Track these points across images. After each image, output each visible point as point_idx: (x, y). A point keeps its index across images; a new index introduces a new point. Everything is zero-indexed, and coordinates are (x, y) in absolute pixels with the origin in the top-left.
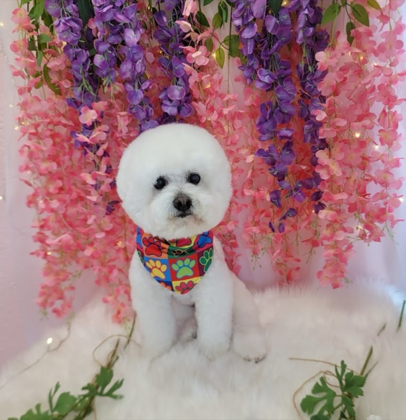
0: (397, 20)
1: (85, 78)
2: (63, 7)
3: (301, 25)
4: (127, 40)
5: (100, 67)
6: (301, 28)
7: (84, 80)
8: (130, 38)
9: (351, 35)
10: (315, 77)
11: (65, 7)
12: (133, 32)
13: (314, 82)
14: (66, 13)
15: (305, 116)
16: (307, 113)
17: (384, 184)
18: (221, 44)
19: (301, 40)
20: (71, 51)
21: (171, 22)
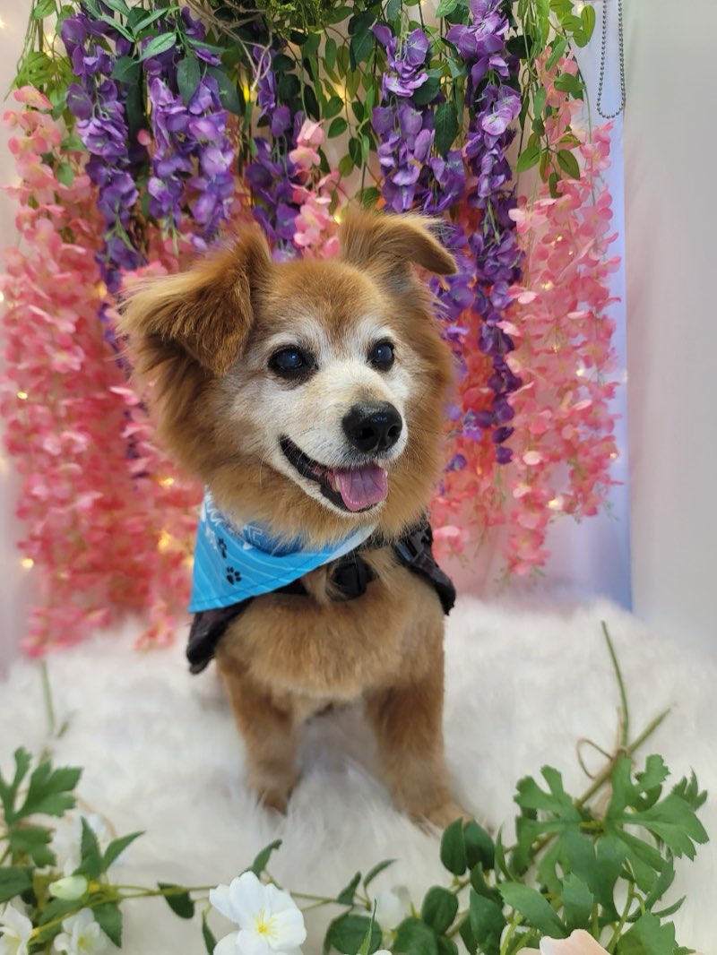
0: (602, 189)
1: (121, 221)
2: (98, 103)
3: (486, 171)
4: (207, 165)
5: (157, 198)
6: (486, 175)
7: (118, 223)
8: (213, 162)
9: (557, 190)
10: (501, 250)
11: (102, 103)
12: (220, 153)
13: (499, 258)
14: (101, 112)
15: (484, 312)
16: (487, 305)
17: (595, 425)
18: (350, 200)
19: (485, 192)
20: (104, 171)
21: (276, 155)
